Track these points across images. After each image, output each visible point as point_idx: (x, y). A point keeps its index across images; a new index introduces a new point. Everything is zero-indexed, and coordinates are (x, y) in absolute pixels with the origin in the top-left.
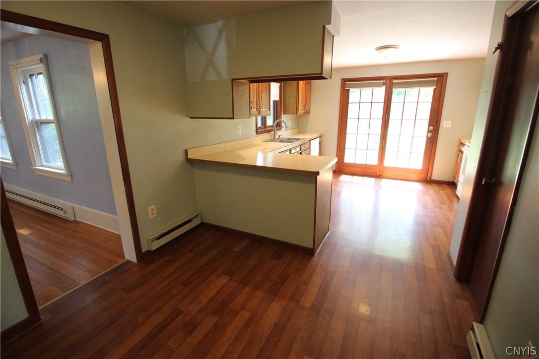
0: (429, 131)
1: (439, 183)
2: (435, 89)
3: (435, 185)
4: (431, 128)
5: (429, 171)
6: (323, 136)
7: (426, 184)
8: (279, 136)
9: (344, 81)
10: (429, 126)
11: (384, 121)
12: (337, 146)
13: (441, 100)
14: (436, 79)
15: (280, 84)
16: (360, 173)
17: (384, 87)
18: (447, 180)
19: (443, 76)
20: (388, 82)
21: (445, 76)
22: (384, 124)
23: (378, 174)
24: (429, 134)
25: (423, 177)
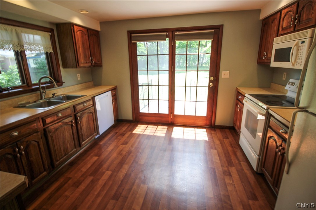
0: (210, 82)
1: (222, 128)
2: (212, 41)
3: (219, 129)
4: (212, 78)
5: (213, 118)
6: (118, 87)
7: (211, 130)
8: (53, 95)
9: (130, 33)
10: (210, 76)
11: (170, 72)
12: (132, 98)
13: (219, 52)
14: (213, 31)
15: (50, 34)
16: (155, 122)
17: (167, 39)
18: (228, 125)
19: (219, 28)
20: (171, 35)
21: (221, 28)
22: (171, 75)
23: (170, 122)
24: (211, 84)
25: (208, 122)
